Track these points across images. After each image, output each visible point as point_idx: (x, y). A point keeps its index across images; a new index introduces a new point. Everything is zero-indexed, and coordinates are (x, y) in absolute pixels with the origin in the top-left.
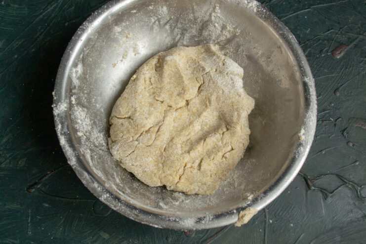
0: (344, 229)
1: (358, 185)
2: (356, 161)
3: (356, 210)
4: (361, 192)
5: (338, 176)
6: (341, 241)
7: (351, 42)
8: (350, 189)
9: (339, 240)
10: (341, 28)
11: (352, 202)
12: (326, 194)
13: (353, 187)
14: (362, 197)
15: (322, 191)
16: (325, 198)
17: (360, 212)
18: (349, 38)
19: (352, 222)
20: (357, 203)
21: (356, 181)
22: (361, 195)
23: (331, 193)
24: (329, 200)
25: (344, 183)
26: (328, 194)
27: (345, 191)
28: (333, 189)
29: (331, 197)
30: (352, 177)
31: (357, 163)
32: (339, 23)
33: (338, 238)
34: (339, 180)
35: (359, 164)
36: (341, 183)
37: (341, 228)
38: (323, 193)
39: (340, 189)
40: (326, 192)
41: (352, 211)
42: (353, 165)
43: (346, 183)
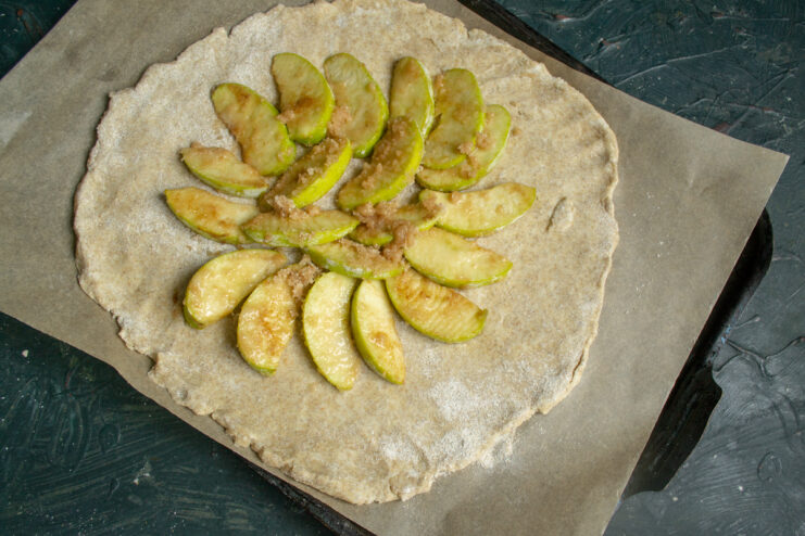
0: (742, 430)
1: (760, 355)
2: (756, 316)
3: (759, 397)
4: (767, 366)
6: (737, 450)
7: (736, 119)
8: (748, 362)
9: (735, 447)
10: (718, 95)
11: (752, 383)
14: (768, 375)
17: (767, 400)
18: (732, 112)
19: (753, 417)
20: (760, 385)
21: (757, 349)
22: (766, 371)
23: (718, 370)
25: (738, 353)
27: (739, 366)
28: (721, 363)
30: (749, 342)
31: (757, 320)
32: (714, 87)
33: (732, 445)
34: (730, 349)
35: (760, 321)
36: (732, 354)
37: (737, 428)
39: (731, 363)
41: (752, 399)
42: (750, 322)
43: (741, 353)
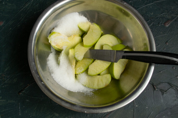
2: (177, 76)
5: (168, 83)
7: (173, 19)
8: (175, 89)
9: (170, 114)
10: (168, 12)
11: (176, 96)
12: (163, 92)
13: (176, 88)
15: (161, 91)
16: (163, 94)
18: (172, 17)
19: (176, 105)
21: (177, 86)
23: (166, 92)
24: (165, 95)
25: (172, 87)
26: (164, 92)
27: (172, 91)
28: (167, 90)
29: (166, 93)
30: (175, 84)
32: (167, 10)
33: (169, 113)
34: (169, 85)
36: (170, 87)
37: (171, 109)
38: (161, 92)
39: (169, 89)
40: (163, 91)
41: (175, 100)
42: (176, 78)
43: (173, 87)
